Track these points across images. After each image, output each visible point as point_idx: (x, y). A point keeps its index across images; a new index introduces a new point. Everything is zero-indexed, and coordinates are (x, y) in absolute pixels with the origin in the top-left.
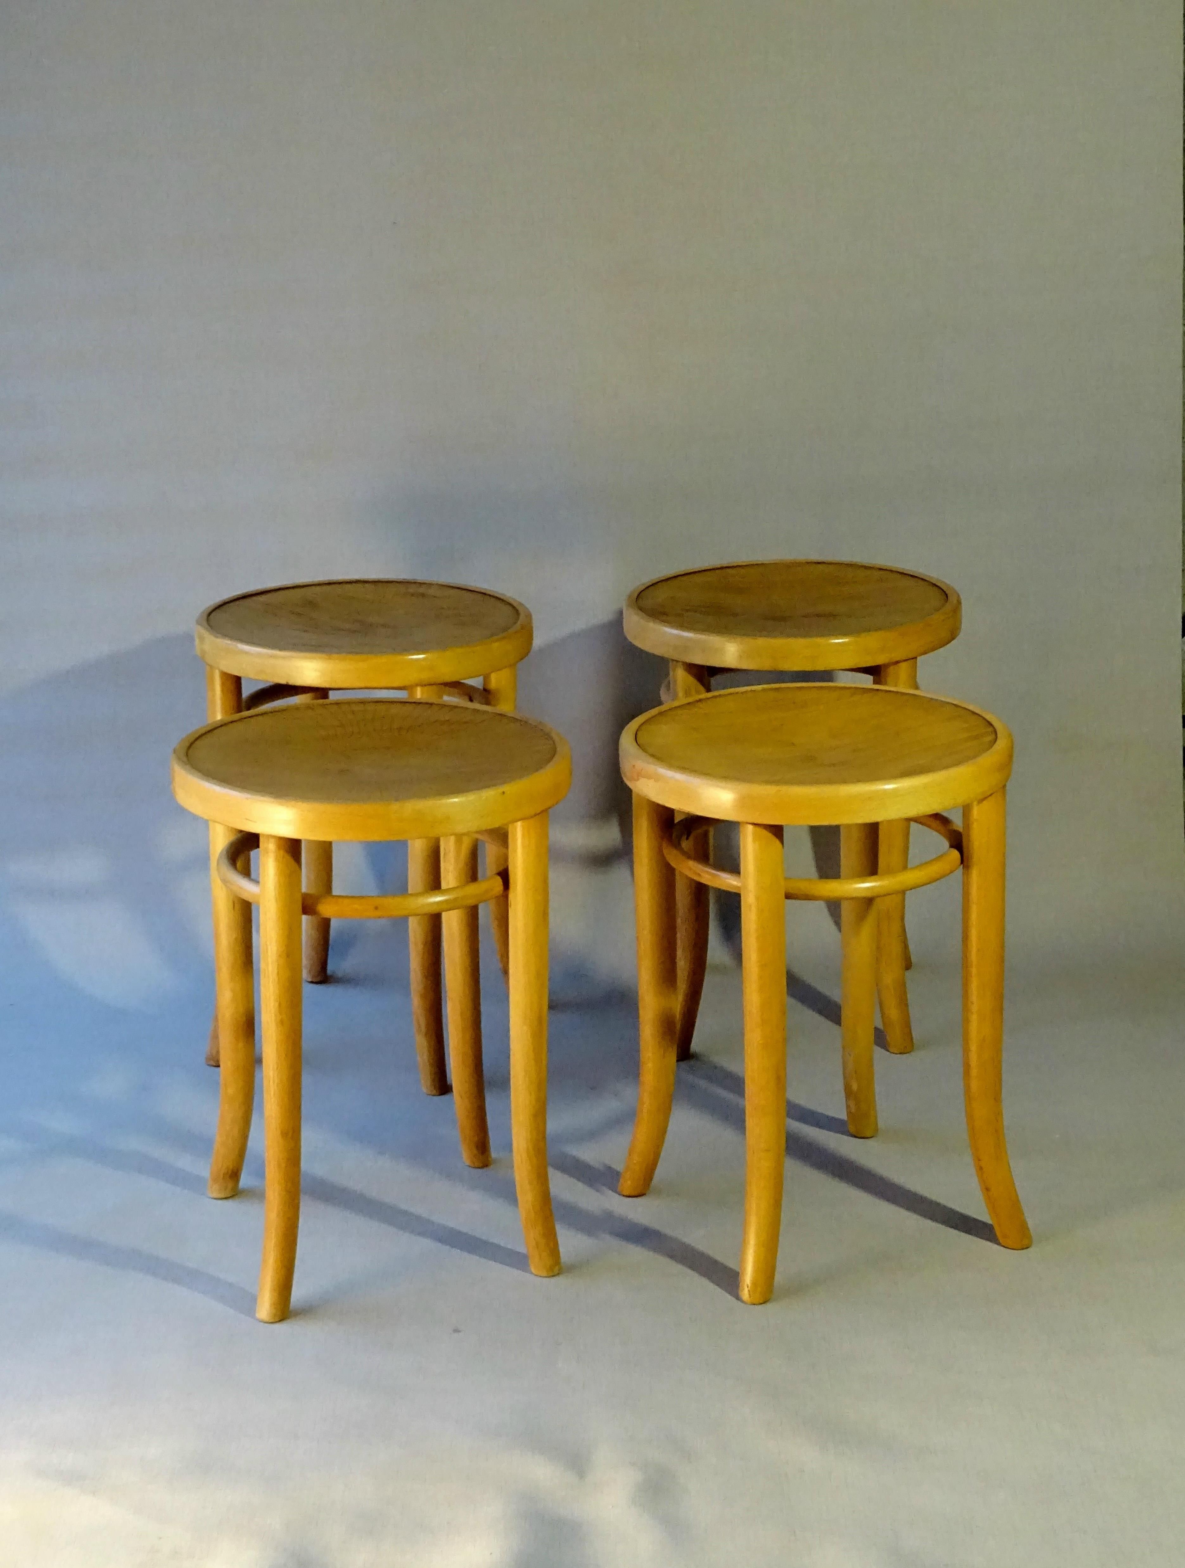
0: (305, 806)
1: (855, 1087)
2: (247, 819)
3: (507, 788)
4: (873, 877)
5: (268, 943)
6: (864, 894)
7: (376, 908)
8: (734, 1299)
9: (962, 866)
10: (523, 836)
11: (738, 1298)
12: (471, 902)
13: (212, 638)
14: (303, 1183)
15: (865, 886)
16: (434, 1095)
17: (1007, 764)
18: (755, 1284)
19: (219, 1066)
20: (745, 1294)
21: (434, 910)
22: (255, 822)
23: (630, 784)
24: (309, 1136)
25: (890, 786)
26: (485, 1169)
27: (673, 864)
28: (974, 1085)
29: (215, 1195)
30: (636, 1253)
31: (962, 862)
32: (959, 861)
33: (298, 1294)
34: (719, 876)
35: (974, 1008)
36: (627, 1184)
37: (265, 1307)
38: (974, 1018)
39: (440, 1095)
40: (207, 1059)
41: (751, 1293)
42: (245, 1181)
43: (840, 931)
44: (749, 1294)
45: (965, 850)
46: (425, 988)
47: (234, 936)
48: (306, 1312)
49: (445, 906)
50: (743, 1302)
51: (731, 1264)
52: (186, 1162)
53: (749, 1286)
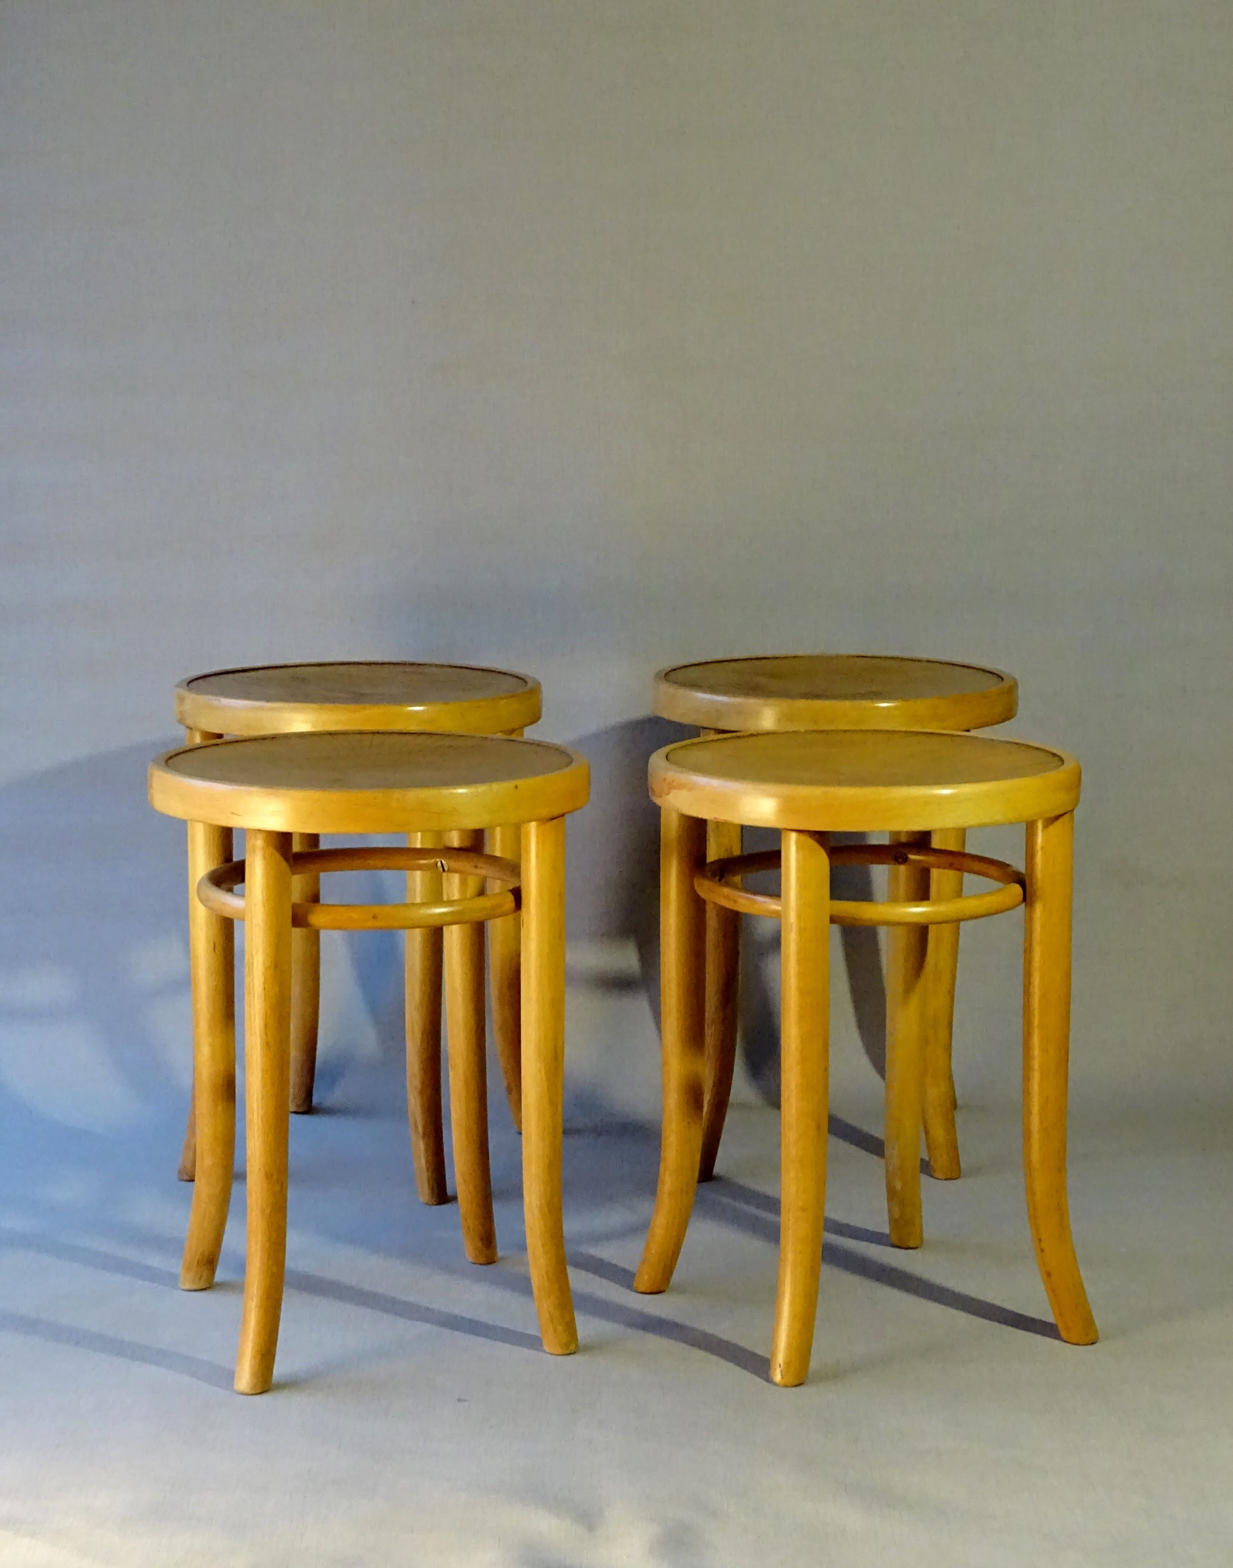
0: (297, 794)
1: (898, 1185)
2: (233, 813)
3: (520, 783)
4: (925, 903)
5: (254, 953)
6: (916, 919)
7: (375, 917)
8: (765, 1383)
9: (1024, 904)
10: (538, 843)
11: (769, 1380)
12: (478, 916)
13: (193, 696)
14: (287, 1278)
15: (917, 911)
16: (433, 1205)
17: (1076, 783)
18: (788, 1363)
19: (193, 1181)
20: (778, 1377)
21: (437, 922)
22: (240, 815)
23: (658, 801)
24: (293, 1240)
25: (946, 791)
26: (490, 1266)
27: (702, 895)
28: (1035, 1156)
29: (187, 1287)
30: (655, 1342)
31: (1024, 900)
32: (1021, 898)
33: (279, 1370)
34: (755, 900)
35: (1036, 1064)
36: (644, 1280)
37: (244, 1379)
38: (1036, 1076)
39: (437, 1204)
40: (180, 1172)
41: (784, 1374)
42: (220, 1275)
43: (883, 1076)
44: (782, 1375)
45: (1028, 886)
46: (423, 1083)
47: (215, 983)
48: (291, 1384)
49: (448, 919)
50: (775, 1384)
51: (760, 1351)
52: (155, 1260)
53: (781, 1366)
